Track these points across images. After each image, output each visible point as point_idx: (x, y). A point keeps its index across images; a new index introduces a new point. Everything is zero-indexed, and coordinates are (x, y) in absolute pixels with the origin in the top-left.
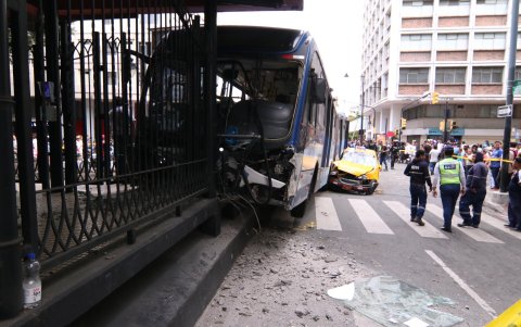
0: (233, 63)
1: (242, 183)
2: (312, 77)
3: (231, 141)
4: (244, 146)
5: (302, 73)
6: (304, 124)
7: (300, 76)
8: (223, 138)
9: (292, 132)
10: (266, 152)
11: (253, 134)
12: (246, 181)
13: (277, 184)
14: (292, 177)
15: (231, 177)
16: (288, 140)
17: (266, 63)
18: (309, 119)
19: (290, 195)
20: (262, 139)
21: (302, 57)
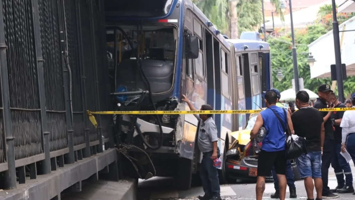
0: (114, 29)
1: (136, 133)
2: (186, 36)
3: (122, 98)
4: (135, 101)
5: (177, 35)
6: (184, 78)
7: (176, 38)
8: (116, 95)
9: (174, 85)
10: (154, 104)
11: (141, 91)
12: (138, 131)
13: (167, 130)
14: (178, 124)
15: (125, 129)
16: (172, 93)
17: (145, 28)
18: (187, 73)
19: (178, 139)
20: (150, 94)
21: (176, 21)
